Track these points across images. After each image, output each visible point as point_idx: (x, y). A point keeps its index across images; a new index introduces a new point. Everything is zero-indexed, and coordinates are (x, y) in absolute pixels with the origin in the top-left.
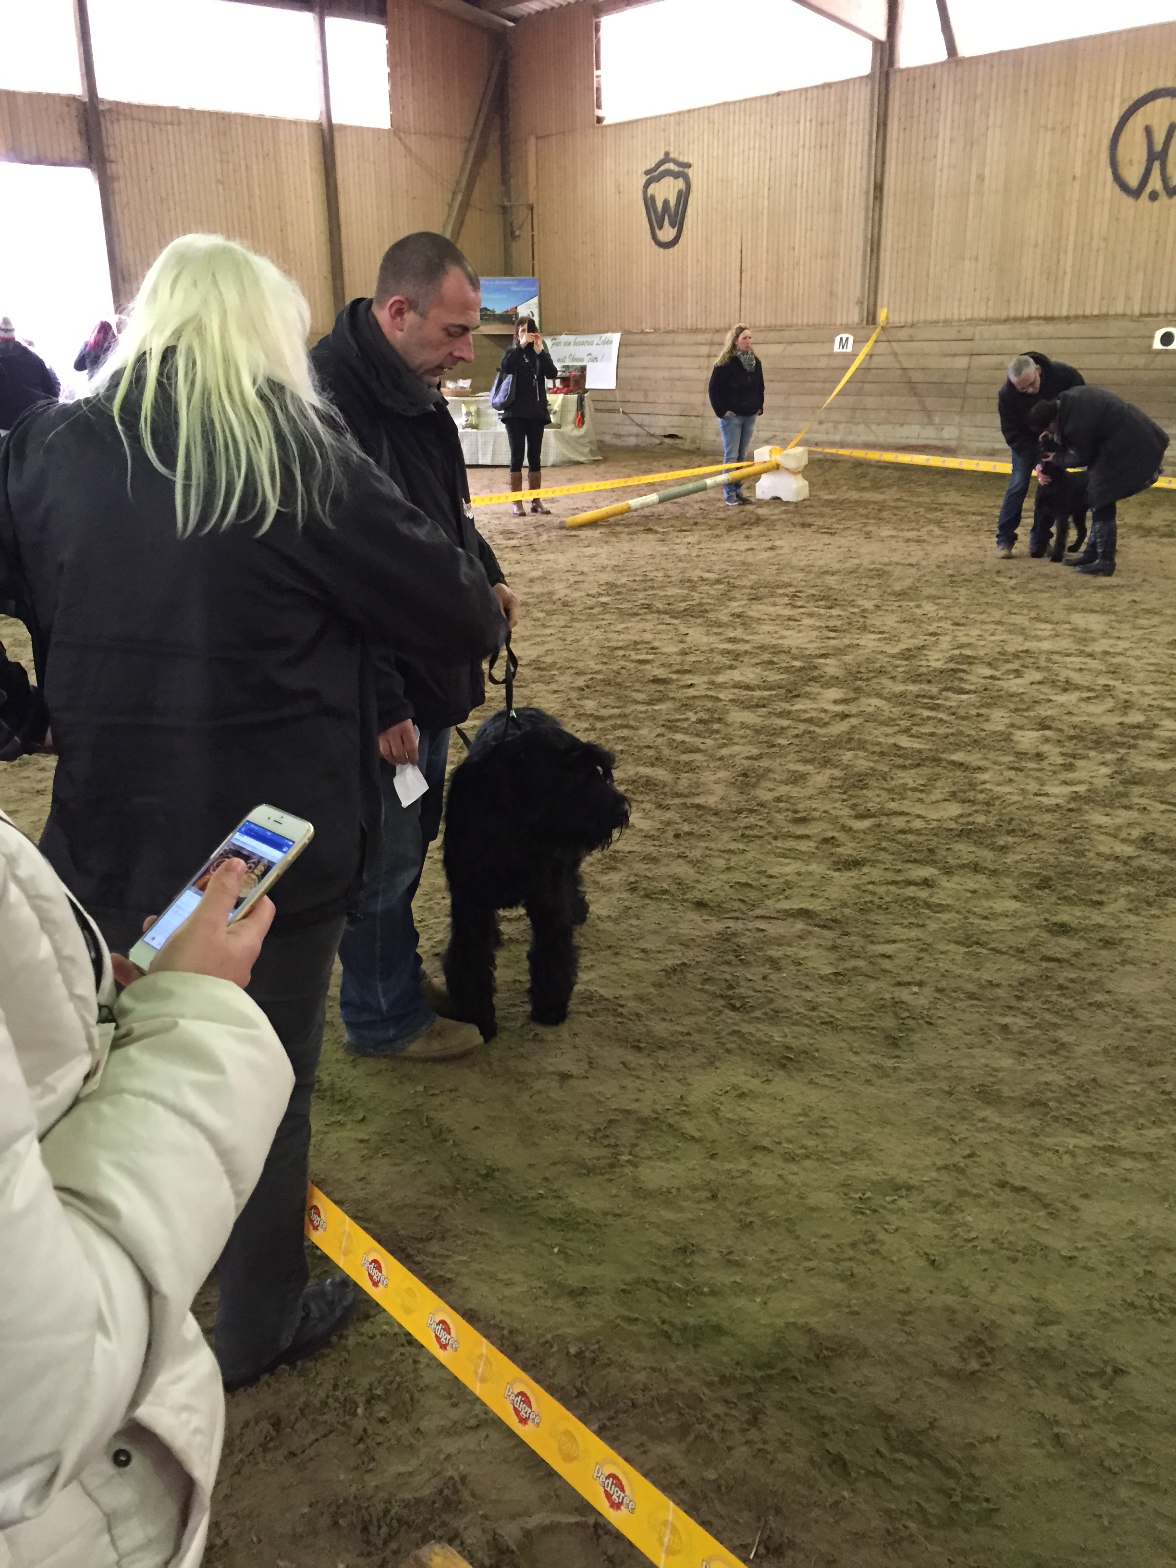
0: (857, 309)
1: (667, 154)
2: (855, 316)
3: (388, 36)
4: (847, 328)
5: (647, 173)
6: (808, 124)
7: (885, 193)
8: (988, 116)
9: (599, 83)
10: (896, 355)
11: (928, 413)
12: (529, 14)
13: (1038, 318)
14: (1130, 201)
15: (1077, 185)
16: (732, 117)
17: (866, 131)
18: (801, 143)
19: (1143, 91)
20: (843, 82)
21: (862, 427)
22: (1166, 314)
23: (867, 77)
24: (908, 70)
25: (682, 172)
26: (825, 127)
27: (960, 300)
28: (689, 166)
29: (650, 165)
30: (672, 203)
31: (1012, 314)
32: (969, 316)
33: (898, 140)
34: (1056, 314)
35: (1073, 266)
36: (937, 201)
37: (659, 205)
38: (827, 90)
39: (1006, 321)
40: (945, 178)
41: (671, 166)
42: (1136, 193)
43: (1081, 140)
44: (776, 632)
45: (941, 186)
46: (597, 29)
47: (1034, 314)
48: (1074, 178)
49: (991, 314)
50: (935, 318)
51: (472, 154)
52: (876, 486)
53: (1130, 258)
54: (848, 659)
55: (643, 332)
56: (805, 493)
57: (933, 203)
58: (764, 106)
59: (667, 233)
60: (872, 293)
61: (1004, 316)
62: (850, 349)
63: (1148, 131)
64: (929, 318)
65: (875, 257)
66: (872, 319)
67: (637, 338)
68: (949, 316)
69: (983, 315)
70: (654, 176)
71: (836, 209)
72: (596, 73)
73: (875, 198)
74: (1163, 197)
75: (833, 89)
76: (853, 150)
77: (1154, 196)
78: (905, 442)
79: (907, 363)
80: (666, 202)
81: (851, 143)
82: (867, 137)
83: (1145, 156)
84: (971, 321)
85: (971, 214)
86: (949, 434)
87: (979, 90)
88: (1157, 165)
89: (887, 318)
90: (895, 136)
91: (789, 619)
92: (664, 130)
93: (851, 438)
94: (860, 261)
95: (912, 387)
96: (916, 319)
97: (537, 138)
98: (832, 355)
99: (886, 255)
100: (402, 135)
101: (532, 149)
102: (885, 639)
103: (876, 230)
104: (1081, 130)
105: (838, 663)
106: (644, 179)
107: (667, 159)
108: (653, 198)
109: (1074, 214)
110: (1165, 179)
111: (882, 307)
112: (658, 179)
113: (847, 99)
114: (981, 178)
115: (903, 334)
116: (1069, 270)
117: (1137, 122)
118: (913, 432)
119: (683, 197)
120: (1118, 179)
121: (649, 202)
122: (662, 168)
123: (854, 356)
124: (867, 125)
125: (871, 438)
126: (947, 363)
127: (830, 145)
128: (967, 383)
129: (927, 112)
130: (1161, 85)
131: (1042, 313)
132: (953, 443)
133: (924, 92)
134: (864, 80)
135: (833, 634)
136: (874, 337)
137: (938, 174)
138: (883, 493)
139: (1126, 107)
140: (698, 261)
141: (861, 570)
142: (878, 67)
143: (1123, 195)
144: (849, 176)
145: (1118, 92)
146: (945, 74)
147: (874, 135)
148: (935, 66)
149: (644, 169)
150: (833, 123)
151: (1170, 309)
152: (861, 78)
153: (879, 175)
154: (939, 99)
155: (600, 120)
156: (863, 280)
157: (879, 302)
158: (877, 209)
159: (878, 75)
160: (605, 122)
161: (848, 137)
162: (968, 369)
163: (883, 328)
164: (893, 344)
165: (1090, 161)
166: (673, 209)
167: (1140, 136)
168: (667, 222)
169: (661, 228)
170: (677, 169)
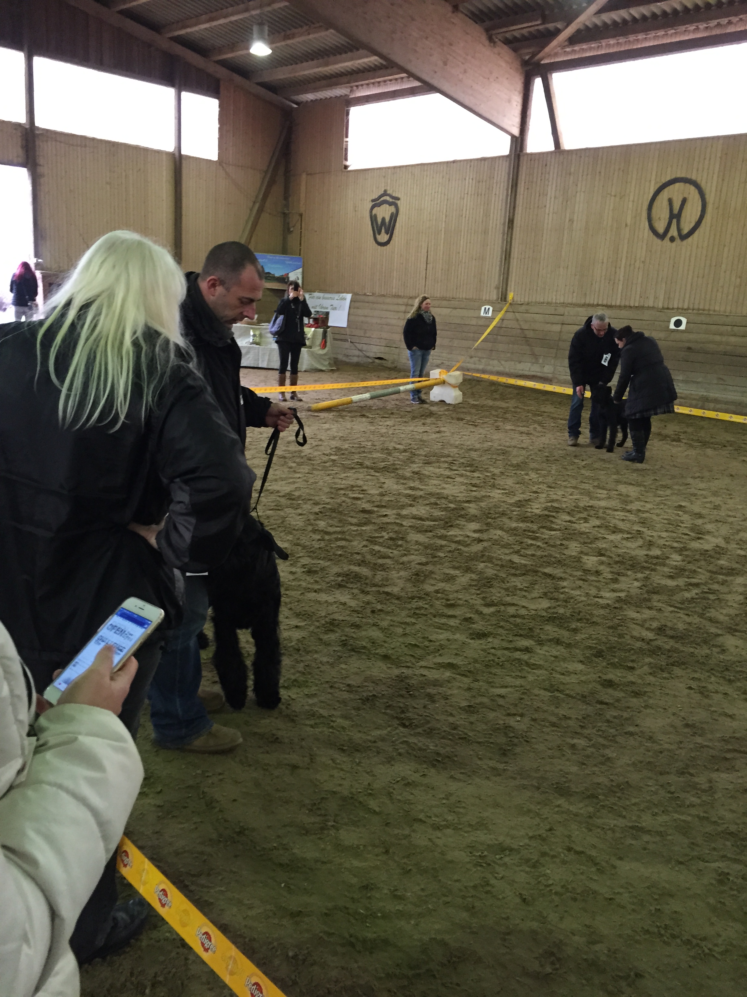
0: (495, 291)
1: (385, 191)
2: (494, 296)
3: (220, 106)
4: (489, 303)
5: (373, 201)
6: (471, 180)
7: (515, 225)
8: (577, 186)
9: (347, 145)
10: (517, 320)
11: (535, 357)
12: (307, 101)
13: (603, 306)
14: (658, 241)
15: (628, 228)
16: (425, 173)
17: (506, 187)
18: (466, 192)
19: (668, 178)
20: (492, 158)
21: (496, 362)
22: (678, 309)
23: (507, 156)
24: (532, 154)
25: (394, 202)
26: (481, 183)
27: (557, 291)
28: (398, 199)
29: (375, 196)
30: (387, 220)
31: (587, 302)
32: (562, 301)
33: (523, 195)
34: (613, 304)
35: (624, 276)
36: (545, 232)
37: (379, 220)
38: (483, 162)
39: (584, 305)
40: (550, 219)
41: (388, 198)
42: (662, 237)
43: (631, 203)
44: (440, 485)
45: (548, 224)
46: (348, 114)
47: (600, 303)
48: (626, 225)
49: (574, 301)
50: (542, 300)
51: (267, 180)
52: (503, 398)
53: (658, 274)
54: (483, 504)
55: (365, 295)
56: (460, 399)
57: (543, 233)
58: (445, 167)
59: (383, 238)
60: (505, 284)
61: (583, 302)
62: (490, 314)
63: (670, 201)
64: (538, 300)
65: (507, 261)
66: (504, 298)
67: (362, 298)
68: (550, 300)
69: (570, 301)
70: (377, 203)
71: (485, 232)
72: (345, 139)
73: (509, 227)
74: (678, 240)
75: (486, 163)
77: (672, 239)
78: (521, 372)
79: (525, 327)
80: (383, 219)
81: (496, 194)
82: (505, 192)
83: (668, 216)
84: (564, 305)
85: (565, 242)
86: (548, 370)
87: (572, 170)
88: (675, 221)
89: (513, 298)
90: (522, 192)
91: (448, 477)
92: (384, 177)
93: (489, 368)
94: (498, 263)
95: (526, 340)
96: (530, 300)
97: (307, 174)
98: (480, 318)
99: (514, 262)
100: (224, 165)
101: (304, 181)
102: (506, 493)
104: (631, 198)
105: (477, 507)
106: (371, 204)
107: (385, 194)
108: (376, 216)
109: (626, 246)
110: (679, 230)
111: (510, 292)
112: (379, 205)
113: (495, 168)
114: (571, 221)
115: (523, 308)
116: (621, 278)
117: (665, 195)
118: (526, 367)
119: (394, 217)
120: (652, 228)
121: (373, 219)
122: (382, 199)
123: (492, 319)
124: (506, 184)
125: (501, 369)
126: (548, 327)
127: (483, 194)
128: (559, 340)
129: (541, 180)
130: (679, 175)
131: (605, 303)
132: (550, 376)
133: (540, 168)
134: (501, 159)
135: (474, 489)
136: (505, 309)
137: (547, 216)
138: (507, 403)
139: (658, 186)
140: (401, 255)
141: (493, 449)
142: (513, 151)
143: (655, 237)
144: (494, 213)
145: (653, 177)
146: (553, 160)
147: (510, 191)
148: (547, 153)
149: (371, 199)
150: (486, 181)
151: (680, 306)
152: (503, 157)
153: (511, 214)
154: (549, 173)
155: (346, 167)
156: (500, 275)
157: (509, 289)
158: (510, 234)
159: (513, 155)
160: (349, 169)
161: (494, 190)
162: (561, 332)
163: (510, 304)
164: (517, 314)
165: (635, 217)
166: (387, 224)
167: (666, 204)
168: (383, 231)
169: (379, 234)
170: (391, 200)
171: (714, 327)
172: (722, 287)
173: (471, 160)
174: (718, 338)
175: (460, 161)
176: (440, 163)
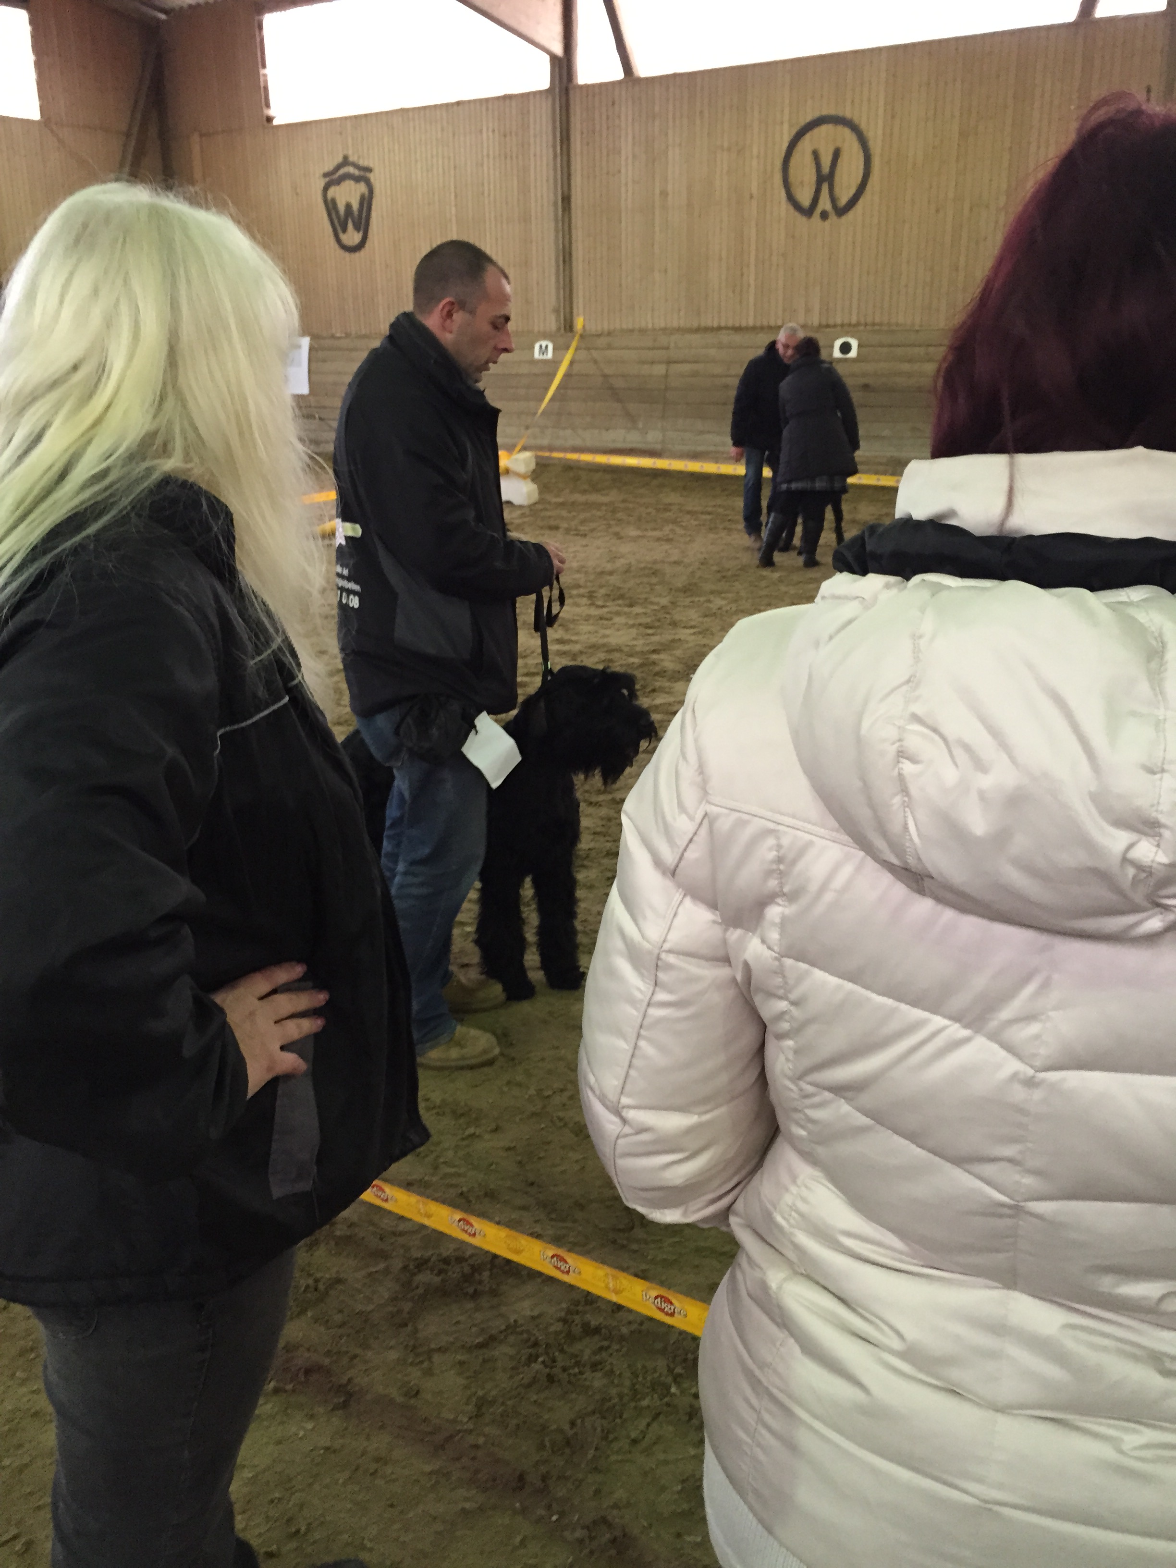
0: (553, 317)
1: (346, 158)
2: (552, 323)
3: (32, 22)
4: (545, 336)
5: (326, 175)
6: (491, 134)
7: (573, 205)
8: (666, 134)
9: (266, 82)
10: (595, 362)
11: (632, 418)
12: (181, 8)
13: (727, 328)
14: (801, 219)
15: (754, 203)
16: (411, 124)
17: (550, 143)
18: (485, 153)
19: (809, 118)
20: (523, 95)
21: (569, 432)
22: (842, 325)
23: (547, 91)
24: (587, 87)
25: (363, 175)
26: (508, 138)
27: (653, 310)
28: (369, 170)
29: (329, 167)
30: (355, 206)
31: (703, 324)
32: (663, 325)
33: (582, 153)
34: (744, 324)
35: (756, 280)
36: (623, 215)
37: (342, 208)
38: (508, 102)
39: (698, 330)
40: (630, 194)
41: (351, 170)
42: (808, 212)
43: (755, 163)
45: (626, 200)
46: (260, 27)
47: (723, 324)
48: (751, 197)
49: (682, 324)
50: (630, 327)
51: (131, 150)
52: (595, 488)
53: (807, 274)
55: (333, 337)
56: (535, 497)
57: (620, 217)
58: (444, 115)
59: (352, 237)
60: (567, 303)
61: (695, 325)
62: (550, 355)
63: (816, 155)
64: (624, 326)
65: (567, 267)
66: (569, 326)
67: (328, 343)
68: (643, 324)
69: (675, 324)
70: (333, 179)
71: (525, 219)
72: (262, 72)
73: (564, 210)
75: (514, 104)
76: (538, 163)
77: (824, 216)
78: (612, 446)
79: (608, 371)
80: (348, 206)
81: (535, 155)
82: (551, 150)
83: (814, 178)
84: (667, 331)
85: (657, 229)
86: (653, 437)
87: (657, 109)
88: (825, 188)
89: (584, 327)
90: (578, 150)
92: (341, 133)
93: (558, 443)
94: (553, 270)
95: (615, 394)
96: (612, 328)
97: (201, 135)
98: (534, 362)
99: (579, 266)
100: (54, 127)
101: (196, 149)
103: (567, 240)
104: (755, 151)
106: (322, 183)
107: (346, 162)
108: (334, 201)
109: (754, 230)
110: (833, 200)
111: (578, 315)
112: (339, 181)
113: (528, 112)
114: (664, 194)
115: (602, 342)
116: (752, 282)
117: (806, 145)
118: (618, 436)
119: (367, 201)
120: (791, 198)
121: (330, 206)
122: (342, 172)
123: (555, 363)
124: (550, 138)
125: (578, 442)
126: (646, 370)
127: (514, 155)
128: (666, 389)
129: (608, 128)
130: (825, 112)
131: (730, 324)
132: (658, 447)
133: (604, 109)
134: (538, 96)
136: (574, 344)
137: (623, 189)
138: (607, 495)
139: (794, 131)
140: (387, 266)
141: (633, 568)
142: (557, 82)
143: (797, 214)
144: (536, 187)
145: (786, 118)
146: (624, 93)
147: (558, 148)
148: (613, 84)
149: (322, 172)
150: (517, 135)
151: (846, 321)
152: (541, 92)
153: (566, 189)
154: (619, 117)
155: (269, 119)
156: (558, 289)
157: (575, 311)
158: (567, 220)
159: (557, 90)
160: (275, 122)
161: (532, 147)
162: (666, 376)
163: (582, 336)
164: (593, 351)
165: (765, 182)
166: (356, 212)
167: (809, 159)
168: (350, 226)
169: (344, 230)
170: (357, 172)
171: (899, 351)
172: (906, 286)
173: (487, 100)
174: (906, 367)
175: (469, 102)
176: (435, 106)
